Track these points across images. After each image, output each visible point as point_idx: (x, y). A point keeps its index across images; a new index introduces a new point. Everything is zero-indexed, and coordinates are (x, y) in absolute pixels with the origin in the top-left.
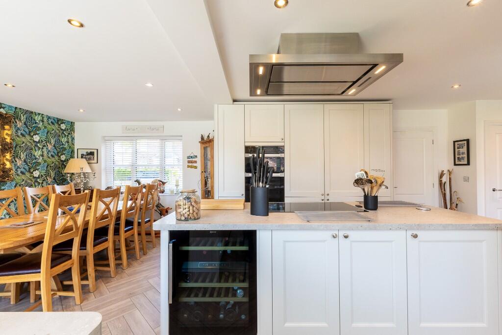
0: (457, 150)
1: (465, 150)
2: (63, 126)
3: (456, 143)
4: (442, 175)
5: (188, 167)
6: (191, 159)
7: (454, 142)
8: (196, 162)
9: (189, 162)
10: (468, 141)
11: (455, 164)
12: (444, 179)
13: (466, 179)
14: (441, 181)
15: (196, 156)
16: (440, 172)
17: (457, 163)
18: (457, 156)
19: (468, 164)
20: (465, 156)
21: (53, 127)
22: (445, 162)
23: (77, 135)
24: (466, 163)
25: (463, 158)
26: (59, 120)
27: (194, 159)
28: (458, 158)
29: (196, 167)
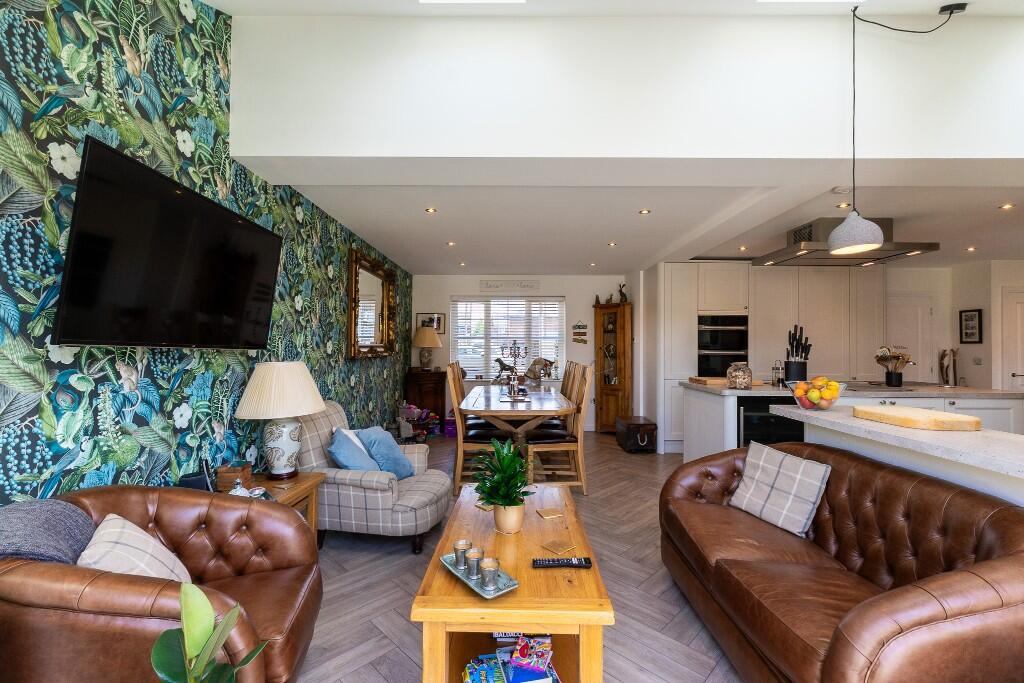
0: (964, 323)
1: (975, 323)
3: (963, 314)
4: (943, 356)
5: (575, 340)
6: (578, 331)
7: (961, 313)
8: (584, 334)
9: (575, 334)
10: (980, 311)
11: (962, 342)
12: (946, 362)
13: (978, 362)
14: (941, 366)
15: (585, 327)
16: (941, 352)
17: (964, 340)
18: (964, 331)
19: (980, 341)
20: (976, 331)
22: (948, 340)
24: (977, 340)
25: (973, 334)
27: (582, 331)
28: (966, 333)
29: (585, 342)
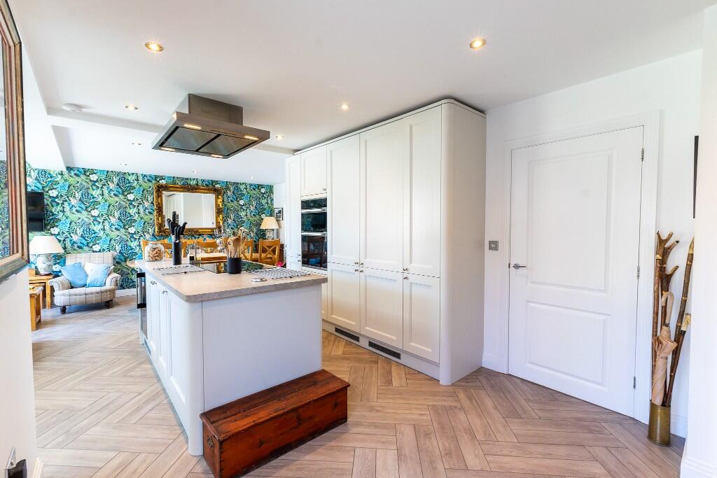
2: (263, 190)
21: (254, 192)
23: (275, 196)
26: (259, 185)
